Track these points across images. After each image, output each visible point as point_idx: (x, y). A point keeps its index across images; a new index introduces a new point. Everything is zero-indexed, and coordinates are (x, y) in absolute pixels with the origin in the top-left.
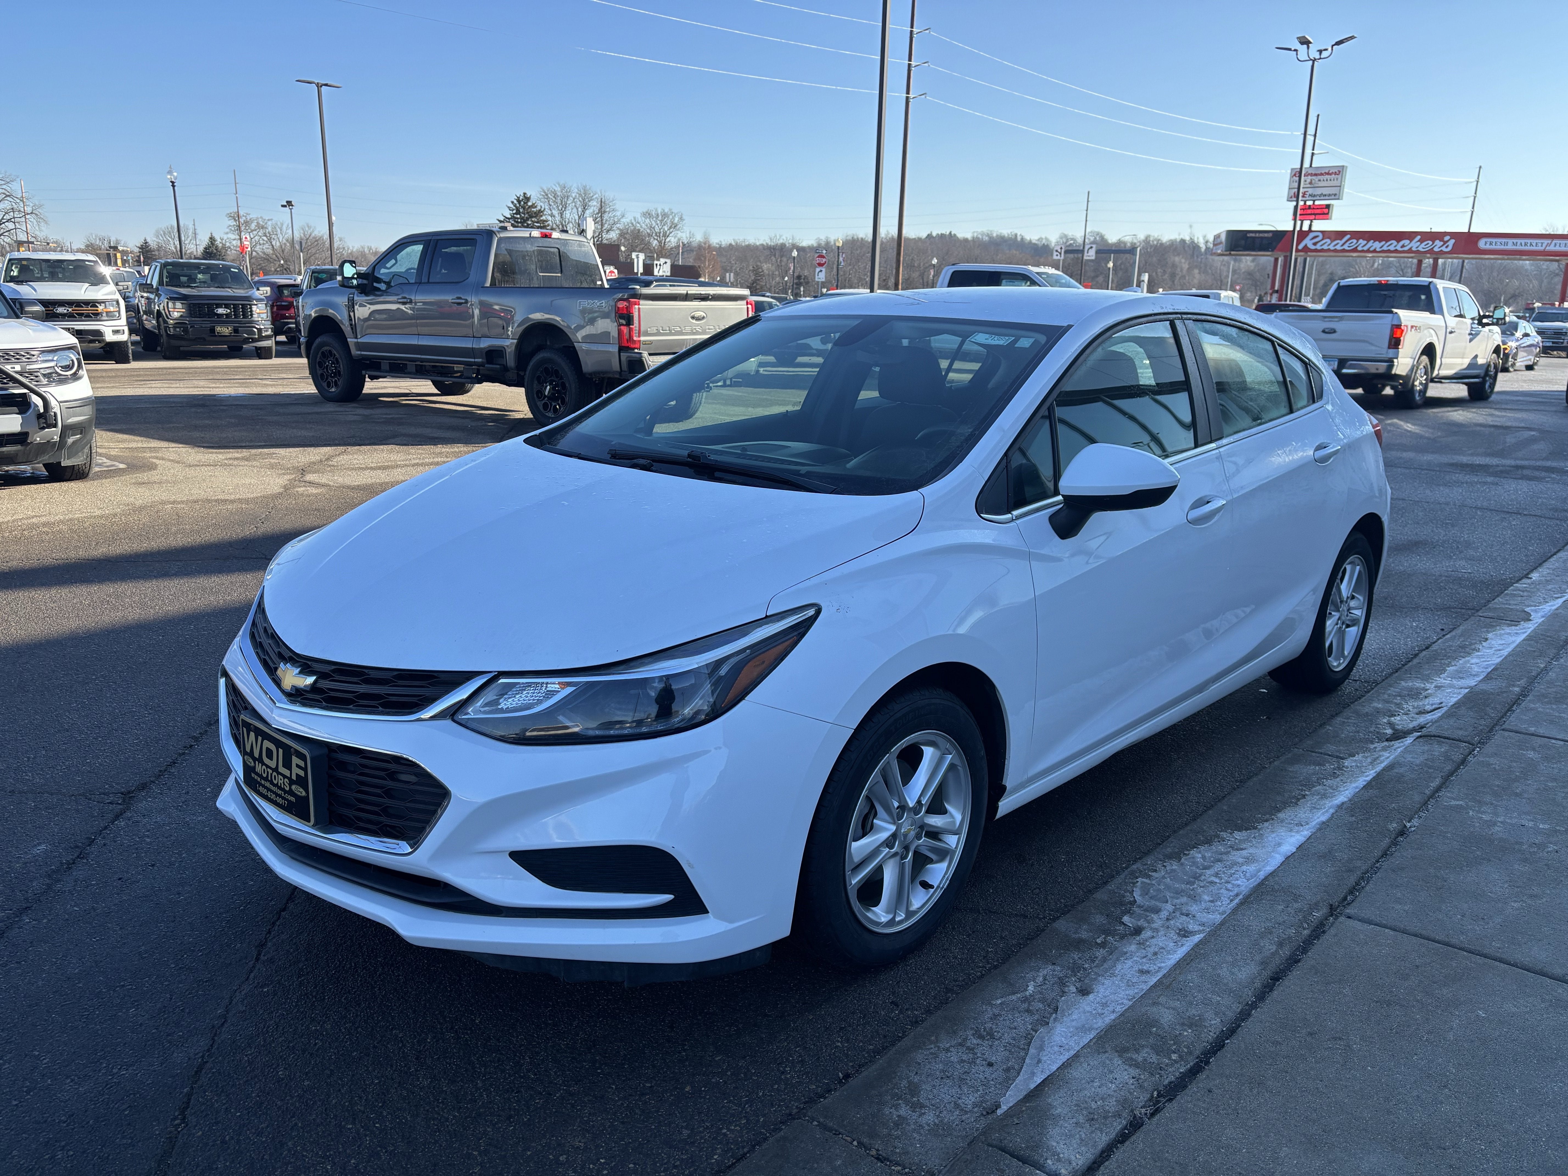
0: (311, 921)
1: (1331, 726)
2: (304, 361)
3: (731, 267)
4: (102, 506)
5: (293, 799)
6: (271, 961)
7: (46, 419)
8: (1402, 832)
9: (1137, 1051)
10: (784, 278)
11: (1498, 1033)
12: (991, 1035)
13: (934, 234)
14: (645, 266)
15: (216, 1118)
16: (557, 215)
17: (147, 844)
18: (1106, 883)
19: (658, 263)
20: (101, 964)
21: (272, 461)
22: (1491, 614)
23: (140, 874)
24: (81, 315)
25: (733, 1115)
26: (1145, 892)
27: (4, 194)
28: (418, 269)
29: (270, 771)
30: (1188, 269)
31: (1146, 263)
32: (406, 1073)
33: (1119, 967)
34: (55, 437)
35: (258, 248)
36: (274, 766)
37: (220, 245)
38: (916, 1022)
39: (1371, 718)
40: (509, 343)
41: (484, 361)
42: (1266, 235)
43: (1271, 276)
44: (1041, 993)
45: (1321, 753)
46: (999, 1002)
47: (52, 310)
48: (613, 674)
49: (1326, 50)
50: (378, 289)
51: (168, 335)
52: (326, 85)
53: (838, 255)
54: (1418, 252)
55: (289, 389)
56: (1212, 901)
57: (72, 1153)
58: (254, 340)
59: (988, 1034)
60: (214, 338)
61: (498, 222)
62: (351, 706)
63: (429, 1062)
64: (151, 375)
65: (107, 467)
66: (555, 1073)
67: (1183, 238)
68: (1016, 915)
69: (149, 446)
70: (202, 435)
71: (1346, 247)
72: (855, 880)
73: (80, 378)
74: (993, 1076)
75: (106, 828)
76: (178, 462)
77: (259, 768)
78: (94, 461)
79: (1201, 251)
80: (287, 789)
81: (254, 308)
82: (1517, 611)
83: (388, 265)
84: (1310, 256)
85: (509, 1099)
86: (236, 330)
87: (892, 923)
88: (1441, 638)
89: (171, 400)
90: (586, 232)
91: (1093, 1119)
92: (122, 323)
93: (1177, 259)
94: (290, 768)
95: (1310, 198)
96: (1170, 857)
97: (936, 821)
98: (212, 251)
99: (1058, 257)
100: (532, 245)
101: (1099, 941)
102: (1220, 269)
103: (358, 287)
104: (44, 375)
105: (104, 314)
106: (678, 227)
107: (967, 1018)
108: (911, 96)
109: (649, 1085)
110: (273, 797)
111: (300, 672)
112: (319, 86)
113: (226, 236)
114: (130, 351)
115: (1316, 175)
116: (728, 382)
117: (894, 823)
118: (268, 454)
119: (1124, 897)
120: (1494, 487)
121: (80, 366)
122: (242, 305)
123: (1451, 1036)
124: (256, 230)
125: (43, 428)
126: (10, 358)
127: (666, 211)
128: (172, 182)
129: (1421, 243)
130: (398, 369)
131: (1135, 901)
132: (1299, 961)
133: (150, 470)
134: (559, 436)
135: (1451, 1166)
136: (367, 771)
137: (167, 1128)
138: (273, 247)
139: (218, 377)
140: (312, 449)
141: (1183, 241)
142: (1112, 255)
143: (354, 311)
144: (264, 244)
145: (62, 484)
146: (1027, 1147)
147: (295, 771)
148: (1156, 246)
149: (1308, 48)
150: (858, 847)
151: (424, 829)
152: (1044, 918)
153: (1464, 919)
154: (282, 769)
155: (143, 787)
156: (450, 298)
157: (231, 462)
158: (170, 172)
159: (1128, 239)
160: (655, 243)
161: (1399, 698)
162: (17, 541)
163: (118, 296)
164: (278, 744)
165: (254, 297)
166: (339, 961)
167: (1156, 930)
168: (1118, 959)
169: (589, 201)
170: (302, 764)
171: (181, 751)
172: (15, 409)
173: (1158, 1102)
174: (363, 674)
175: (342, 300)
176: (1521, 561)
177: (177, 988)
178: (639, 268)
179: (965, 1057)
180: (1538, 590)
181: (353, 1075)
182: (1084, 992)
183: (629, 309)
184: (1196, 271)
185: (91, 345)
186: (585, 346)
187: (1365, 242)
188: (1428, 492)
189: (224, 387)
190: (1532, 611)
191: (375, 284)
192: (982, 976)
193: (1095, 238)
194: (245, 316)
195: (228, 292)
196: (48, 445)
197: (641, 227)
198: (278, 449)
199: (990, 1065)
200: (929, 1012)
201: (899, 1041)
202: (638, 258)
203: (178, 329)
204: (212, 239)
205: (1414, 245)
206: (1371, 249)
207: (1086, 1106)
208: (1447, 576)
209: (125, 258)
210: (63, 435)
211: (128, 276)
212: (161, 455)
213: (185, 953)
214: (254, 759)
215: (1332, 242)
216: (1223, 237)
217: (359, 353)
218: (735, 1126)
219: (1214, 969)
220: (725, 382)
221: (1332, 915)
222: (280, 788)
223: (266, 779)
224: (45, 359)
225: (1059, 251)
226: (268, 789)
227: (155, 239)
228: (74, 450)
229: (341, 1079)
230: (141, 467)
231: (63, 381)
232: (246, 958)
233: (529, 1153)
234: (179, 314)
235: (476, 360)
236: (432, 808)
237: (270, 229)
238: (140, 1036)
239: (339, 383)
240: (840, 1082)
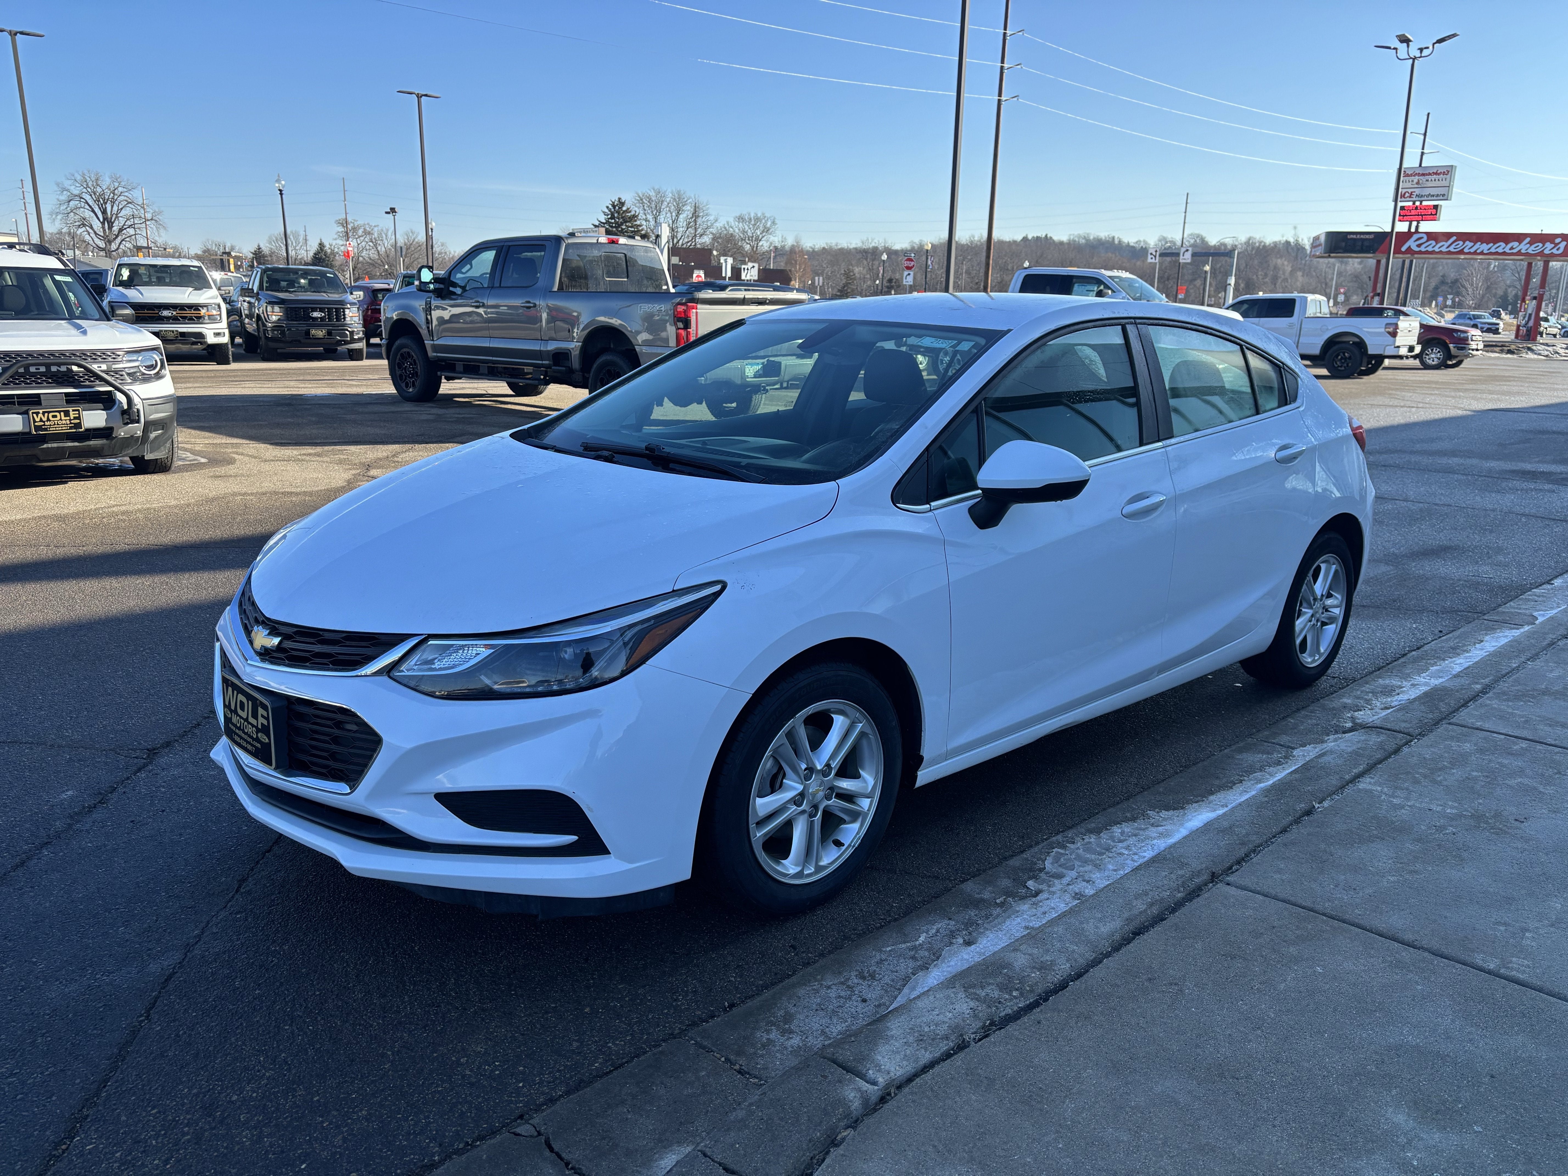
0: (290, 861)
1: (1293, 719)
2: (385, 362)
3: (823, 272)
4: (178, 497)
5: (259, 745)
6: (249, 892)
7: (129, 415)
8: (1309, 812)
9: (983, 988)
10: (875, 282)
11: (1328, 986)
12: (872, 976)
13: (1030, 237)
14: (733, 268)
15: (175, 1017)
16: (651, 220)
17: (162, 793)
18: (1022, 852)
19: (746, 267)
20: (103, 890)
21: (342, 457)
22: (1496, 618)
23: (150, 818)
24: (184, 318)
25: (621, 1033)
26: (1056, 860)
27: (126, 201)
28: (490, 274)
29: (243, 721)
30: (1291, 271)
31: (1247, 265)
32: (345, 987)
33: (1008, 923)
34: (139, 432)
35: (364, 253)
36: (245, 717)
37: (329, 251)
38: (808, 963)
39: (1337, 712)
40: (574, 346)
41: (551, 363)
42: (1367, 237)
43: (1372, 279)
44: (930, 943)
45: (1274, 743)
46: (889, 949)
47: (158, 313)
48: (525, 638)
49: (1427, 48)
50: (454, 293)
51: (267, 338)
52: (426, 95)
53: (927, 259)
54: (1527, 254)
55: (372, 389)
56: (1115, 870)
57: (49, 1039)
58: (347, 343)
59: (870, 975)
60: (309, 341)
61: (593, 227)
62: (308, 664)
63: (366, 979)
64: (247, 376)
65: (190, 461)
66: (474, 992)
67: (1288, 240)
68: (930, 876)
69: (232, 442)
70: (283, 433)
71: (1451, 249)
72: (759, 835)
73: (162, 377)
74: (864, 1010)
75: (128, 778)
76: (255, 457)
77: (235, 719)
78: (175, 455)
79: (1306, 253)
80: (255, 737)
81: (347, 311)
82: (1525, 615)
83: (464, 270)
84: (1415, 258)
85: (429, 1012)
86: (329, 333)
87: (799, 875)
88: (1436, 639)
89: (261, 399)
90: (661, 238)
91: (921, 1040)
92: (223, 325)
93: (1279, 261)
94: (257, 719)
95: (1417, 199)
96: (1090, 831)
97: (846, 784)
98: (321, 257)
99: (1153, 261)
100: (599, 250)
101: (998, 901)
102: (1325, 273)
103: (434, 291)
104: (129, 374)
105: (206, 318)
106: (771, 231)
107: (856, 962)
108: (1003, 98)
109: (554, 1005)
110: (244, 744)
111: (269, 634)
112: (419, 97)
113: (333, 241)
114: (230, 353)
115: (1423, 175)
116: (785, 385)
117: (802, 784)
118: (339, 450)
119: (1036, 864)
120: (1549, 494)
121: (162, 366)
122: (335, 308)
123: (1282, 986)
124: (362, 236)
125: (127, 424)
126: (97, 357)
127: (759, 215)
128: (280, 190)
129: (1531, 245)
130: (472, 370)
131: (1045, 868)
132: (1165, 919)
133: (229, 464)
134: (546, 431)
135: (1238, 1093)
136: (319, 721)
137: (132, 1023)
138: (378, 252)
139: (309, 378)
140: (381, 446)
141: (1288, 243)
142: (1211, 258)
143: (431, 314)
144: (370, 249)
145: (146, 476)
146: (854, 1060)
147: (261, 720)
148: (1258, 247)
149: (1408, 46)
150: (763, 805)
151: (363, 771)
152: (955, 880)
153: (1337, 889)
154: (251, 720)
155: (168, 744)
156: (518, 302)
157: (304, 457)
158: (278, 181)
159: (1229, 242)
160: (747, 247)
161: (1370, 695)
162: (96, 527)
163: (220, 300)
164: (249, 697)
165: (347, 301)
166: (307, 895)
167: (1054, 893)
168: (1009, 917)
169: (683, 206)
170: (265, 714)
171: (206, 715)
172: (101, 405)
173: (989, 1030)
174: (318, 635)
175: (419, 304)
176: (1550, 567)
177: (164, 912)
178: (727, 272)
179: (843, 994)
180: (1555, 595)
181: (299, 987)
182: (968, 943)
183: (686, 313)
184: (1299, 274)
185: (194, 347)
186: (645, 349)
187: (1473, 244)
188: (1478, 498)
189: (312, 388)
190: (1540, 615)
191: (451, 289)
192: (882, 927)
193: (1196, 241)
194: (338, 319)
195: (323, 296)
196: (131, 440)
197: (734, 231)
198: (352, 447)
199: (864, 1001)
200: (822, 955)
201: (788, 978)
202: (726, 262)
203: (276, 332)
204: (321, 245)
205: (1524, 247)
206: (1478, 251)
207: (919, 1029)
208: (1465, 581)
209: (239, 263)
210: (146, 430)
211: (235, 281)
212: (241, 450)
213: (176, 884)
214: (231, 711)
215: (1437, 244)
216: (1323, 239)
217: (435, 354)
218: (620, 1041)
219: (1081, 923)
220: (782, 385)
221: (1212, 882)
222: (249, 736)
223: (239, 729)
224: (130, 359)
225: (1154, 253)
226: (241, 738)
227: (268, 245)
228: (157, 444)
229: (288, 990)
230: (221, 462)
231: (146, 379)
232: (228, 890)
233: (435, 1055)
234: (278, 318)
235: (544, 362)
236: (369, 753)
237: (376, 235)
238: (124, 950)
239: (417, 384)
240: (725, 1010)
